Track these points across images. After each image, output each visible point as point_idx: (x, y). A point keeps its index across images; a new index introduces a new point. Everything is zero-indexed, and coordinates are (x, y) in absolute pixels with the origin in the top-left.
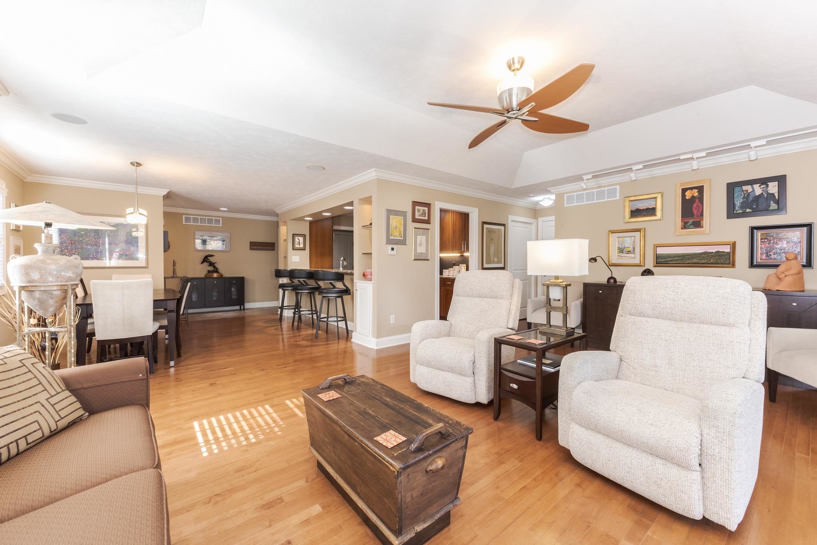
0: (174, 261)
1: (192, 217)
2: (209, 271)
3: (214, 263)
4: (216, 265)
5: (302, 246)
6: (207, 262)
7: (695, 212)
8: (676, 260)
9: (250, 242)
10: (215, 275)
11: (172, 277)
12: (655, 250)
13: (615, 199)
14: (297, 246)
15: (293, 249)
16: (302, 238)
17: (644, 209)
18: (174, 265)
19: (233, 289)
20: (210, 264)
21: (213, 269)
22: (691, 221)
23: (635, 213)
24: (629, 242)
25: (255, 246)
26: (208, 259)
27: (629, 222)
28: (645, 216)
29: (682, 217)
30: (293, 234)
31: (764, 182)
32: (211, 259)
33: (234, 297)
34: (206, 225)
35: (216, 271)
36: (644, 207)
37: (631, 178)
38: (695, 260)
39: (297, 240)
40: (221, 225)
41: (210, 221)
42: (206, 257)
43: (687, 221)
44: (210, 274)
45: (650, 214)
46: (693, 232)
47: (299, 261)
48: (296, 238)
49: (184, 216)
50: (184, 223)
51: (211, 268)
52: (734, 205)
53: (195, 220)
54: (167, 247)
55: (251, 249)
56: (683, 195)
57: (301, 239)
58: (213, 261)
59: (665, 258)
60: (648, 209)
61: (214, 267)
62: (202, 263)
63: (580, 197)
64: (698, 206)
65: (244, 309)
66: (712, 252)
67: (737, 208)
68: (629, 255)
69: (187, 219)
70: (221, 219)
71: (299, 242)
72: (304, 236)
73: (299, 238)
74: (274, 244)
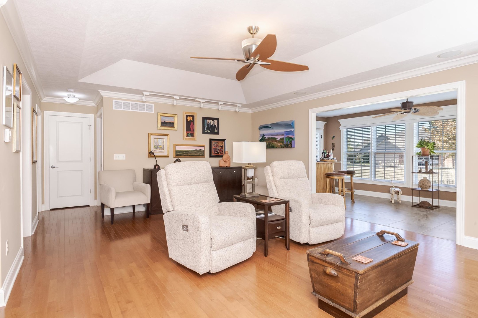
7: (191, 128)
8: (185, 154)
12: (174, 147)
13: (152, 112)
17: (168, 123)
22: (190, 133)
23: (164, 124)
24: (161, 141)
27: (160, 129)
28: (169, 127)
29: (186, 130)
31: (213, 119)
36: (168, 121)
37: (173, 103)
38: (192, 154)
43: (188, 133)
45: (171, 126)
46: (190, 139)
52: (205, 128)
56: (187, 119)
59: (180, 153)
60: (170, 123)
63: (126, 105)
64: (192, 126)
66: (198, 150)
67: (206, 130)
68: (161, 150)
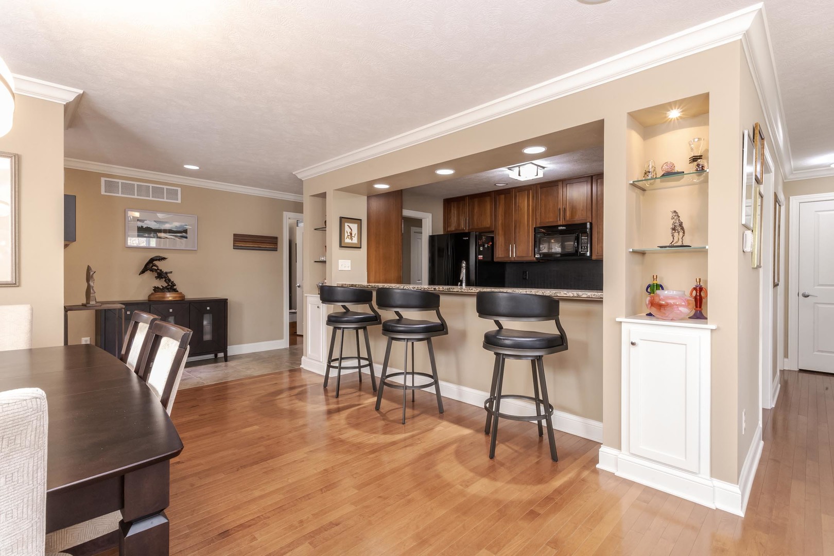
0: (89, 269)
1: (120, 181)
2: (156, 289)
3: (166, 273)
4: (172, 277)
5: (355, 240)
6: (152, 270)
9: (235, 235)
10: (169, 296)
11: (83, 305)
14: (348, 241)
15: (341, 246)
16: (356, 225)
18: (89, 277)
19: (205, 323)
20: (158, 273)
21: (165, 285)
25: (242, 241)
26: (155, 266)
30: (341, 218)
32: (161, 265)
33: (207, 337)
34: (151, 198)
35: (171, 287)
39: (347, 229)
40: (179, 201)
41: (158, 192)
42: (152, 260)
44: (158, 295)
47: (350, 269)
48: (346, 224)
49: (103, 180)
50: (103, 192)
51: (161, 283)
53: (128, 188)
54: (70, 236)
55: (235, 247)
57: (354, 227)
58: (165, 270)
61: (168, 280)
62: (143, 272)
65: (226, 359)
69: (110, 186)
70: (179, 189)
71: (351, 234)
72: (358, 221)
73: (351, 225)
74: (276, 238)
